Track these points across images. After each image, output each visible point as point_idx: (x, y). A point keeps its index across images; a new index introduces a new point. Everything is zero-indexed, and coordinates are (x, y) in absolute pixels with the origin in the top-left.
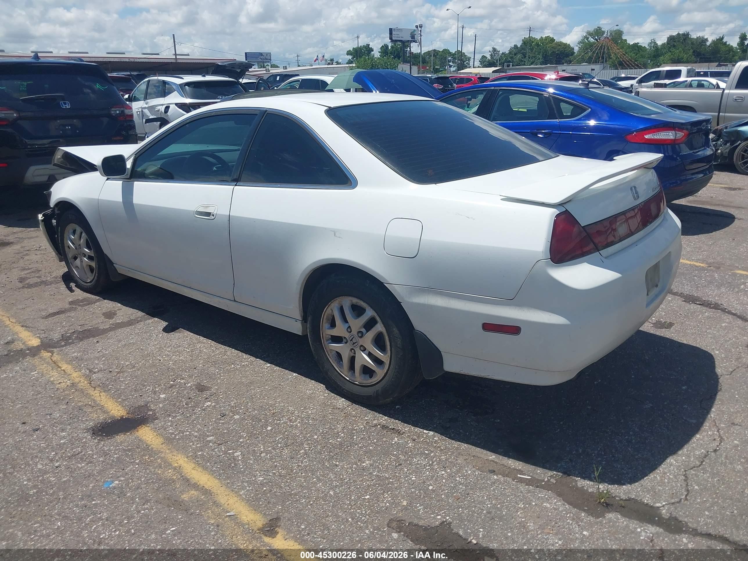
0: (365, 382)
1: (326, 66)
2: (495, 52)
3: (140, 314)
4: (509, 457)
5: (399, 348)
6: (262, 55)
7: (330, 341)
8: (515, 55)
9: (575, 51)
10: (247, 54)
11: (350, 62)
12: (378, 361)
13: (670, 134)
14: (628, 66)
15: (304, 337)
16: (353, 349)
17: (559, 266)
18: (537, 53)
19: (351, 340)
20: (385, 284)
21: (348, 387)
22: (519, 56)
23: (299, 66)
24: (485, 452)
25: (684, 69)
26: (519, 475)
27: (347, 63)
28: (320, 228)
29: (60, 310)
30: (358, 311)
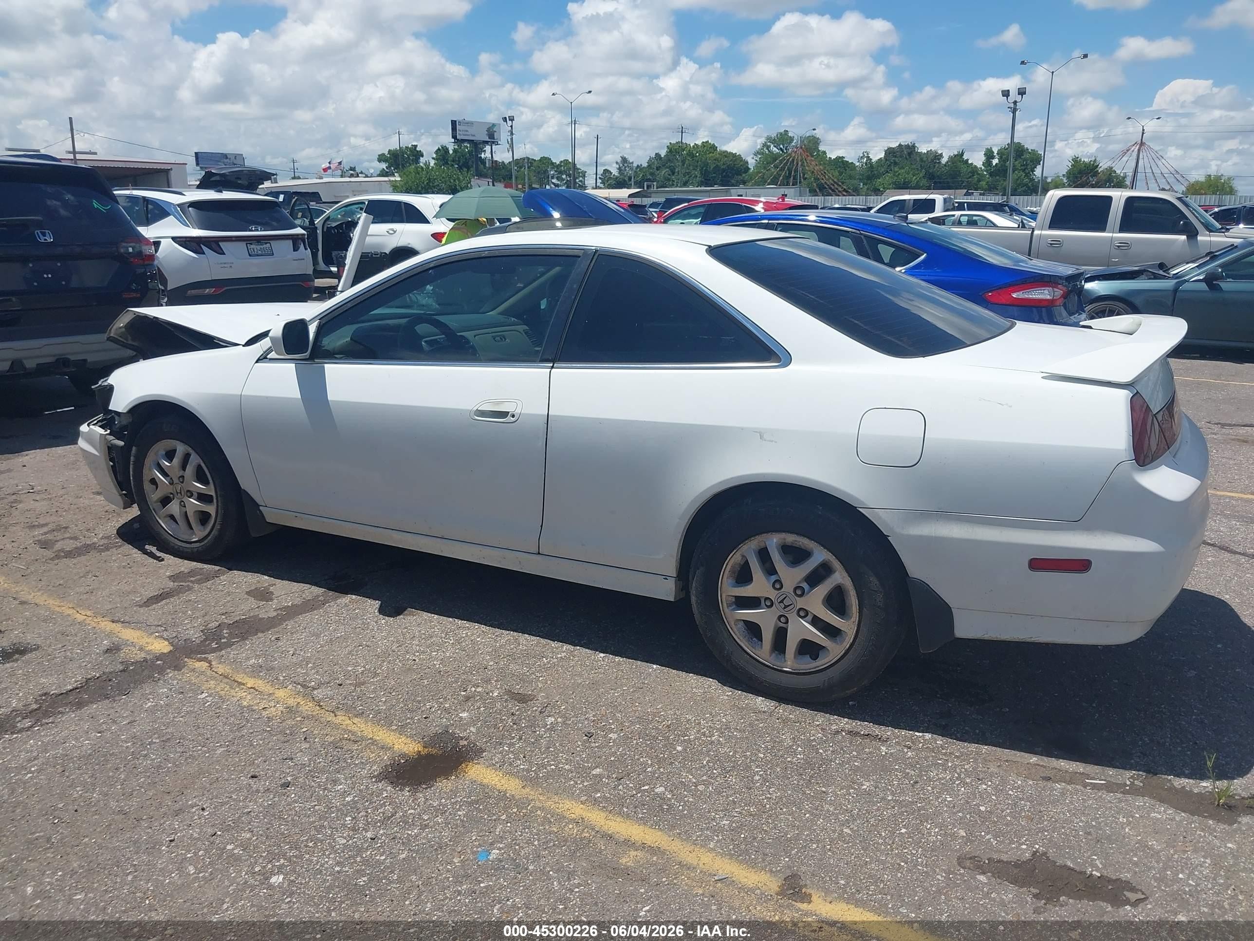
0: (803, 667)
1: (348, 179)
2: (626, 165)
3: (317, 591)
4: (1058, 757)
5: (879, 607)
6: (227, 158)
7: (734, 606)
8: (658, 169)
9: (750, 166)
10: (200, 154)
11: (383, 174)
12: (832, 632)
13: (1046, 292)
14: (833, 191)
15: (681, 605)
16: (781, 616)
17: (1144, 470)
18: (691, 168)
19: (782, 602)
20: (860, 510)
21: (770, 677)
22: (664, 172)
23: (294, 178)
24: (1018, 753)
25: (938, 198)
26: (1087, 781)
27: (379, 175)
28: (731, 428)
29: (162, 591)
30: (795, 556)
